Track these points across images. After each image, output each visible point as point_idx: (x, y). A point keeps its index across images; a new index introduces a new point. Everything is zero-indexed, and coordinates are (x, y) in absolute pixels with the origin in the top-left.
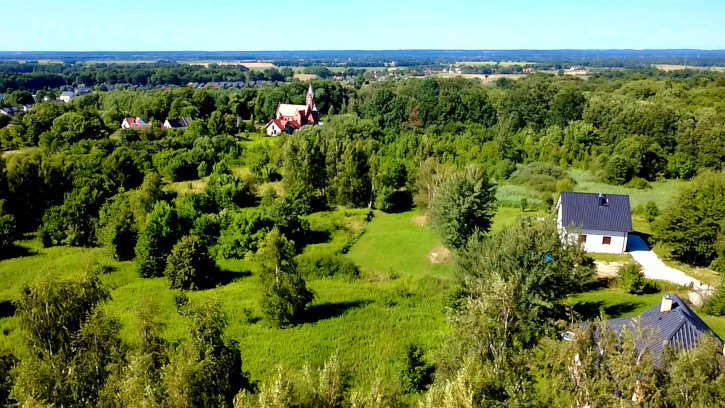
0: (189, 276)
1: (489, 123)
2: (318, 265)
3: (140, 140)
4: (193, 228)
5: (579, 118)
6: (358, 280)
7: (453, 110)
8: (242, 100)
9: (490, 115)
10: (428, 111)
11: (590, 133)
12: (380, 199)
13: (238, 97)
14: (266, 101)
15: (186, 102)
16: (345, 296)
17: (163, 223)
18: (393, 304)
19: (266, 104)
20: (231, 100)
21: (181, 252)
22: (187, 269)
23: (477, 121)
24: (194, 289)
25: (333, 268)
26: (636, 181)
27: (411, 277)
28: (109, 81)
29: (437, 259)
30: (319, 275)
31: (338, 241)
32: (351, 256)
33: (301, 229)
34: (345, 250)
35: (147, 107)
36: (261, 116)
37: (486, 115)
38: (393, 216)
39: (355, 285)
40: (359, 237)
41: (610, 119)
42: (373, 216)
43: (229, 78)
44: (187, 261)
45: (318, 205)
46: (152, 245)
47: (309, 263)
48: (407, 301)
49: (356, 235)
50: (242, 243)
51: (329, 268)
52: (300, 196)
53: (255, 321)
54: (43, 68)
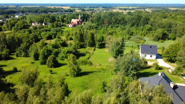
0: (52, 65)
1: (125, 25)
2: (82, 62)
3: (37, 29)
4: (52, 53)
5: (148, 24)
6: (92, 66)
7: (116, 21)
8: (62, 18)
9: (125, 23)
10: (109, 22)
11: (150, 28)
12: (97, 45)
13: (61, 17)
14: (69, 18)
15: (48, 18)
16: (89, 70)
17: (45, 52)
18: (100, 72)
19: (68, 19)
20: (60, 18)
21: (50, 59)
22: (51, 63)
23: (122, 24)
24: (53, 68)
25: (86, 63)
26: (161, 40)
27: (104, 65)
28: (28, 12)
29: (111, 60)
30: (82, 65)
31: (87, 56)
32: (90, 60)
33: (78, 53)
34: (89, 58)
35: (38, 20)
36: (67, 22)
37: (124, 23)
38: (100, 49)
39: (91, 67)
40: (92, 55)
41: (155, 24)
42: (95, 49)
43: (59, 11)
44: (51, 61)
45: (82, 47)
46: (43, 57)
47: (80, 61)
48: (103, 71)
49: (91, 54)
50: (64, 57)
51: (85, 63)
52: (78, 44)
53: (68, 76)
54: (11, 8)
